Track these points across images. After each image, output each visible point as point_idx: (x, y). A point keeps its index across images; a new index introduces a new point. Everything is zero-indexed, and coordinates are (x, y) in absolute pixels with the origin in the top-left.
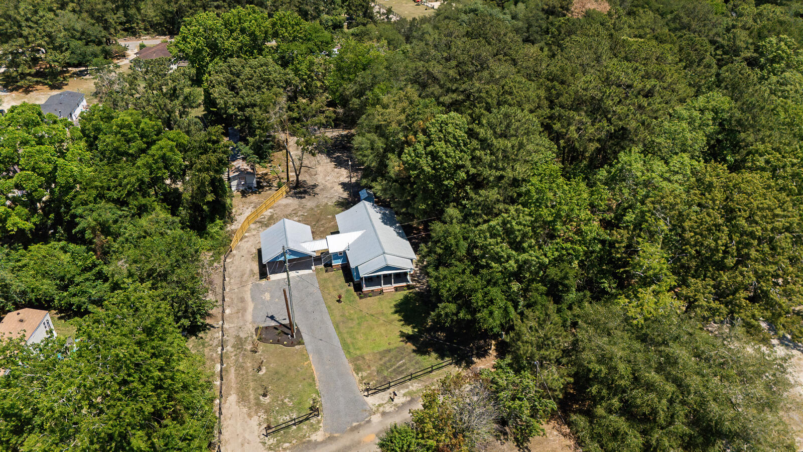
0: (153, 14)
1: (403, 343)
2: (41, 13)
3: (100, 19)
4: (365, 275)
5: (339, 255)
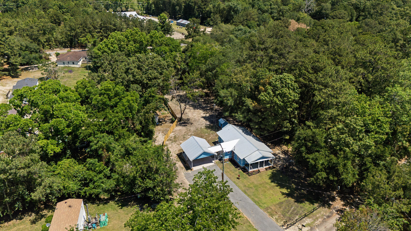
0: (60, 37)
1: (286, 198)
2: (7, 36)
3: (36, 40)
4: (252, 163)
5: (228, 153)
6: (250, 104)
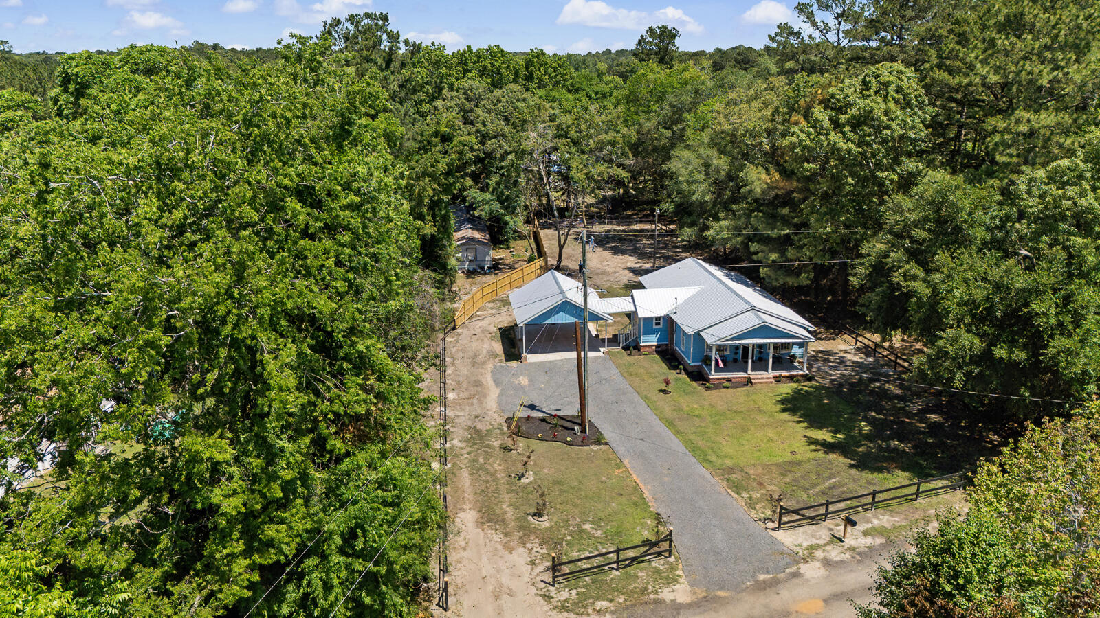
1: (820, 454)
4: (719, 343)
5: (654, 327)
6: (758, 178)
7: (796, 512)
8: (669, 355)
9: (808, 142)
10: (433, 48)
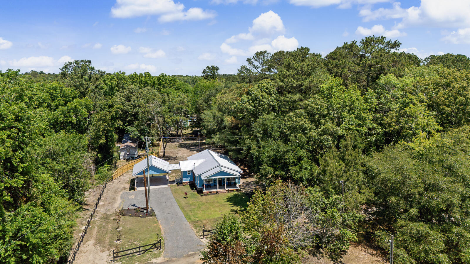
4: (205, 178)
5: (188, 175)
6: (228, 120)
7: (209, 231)
8: (192, 185)
9: (239, 106)
10: (120, 73)
